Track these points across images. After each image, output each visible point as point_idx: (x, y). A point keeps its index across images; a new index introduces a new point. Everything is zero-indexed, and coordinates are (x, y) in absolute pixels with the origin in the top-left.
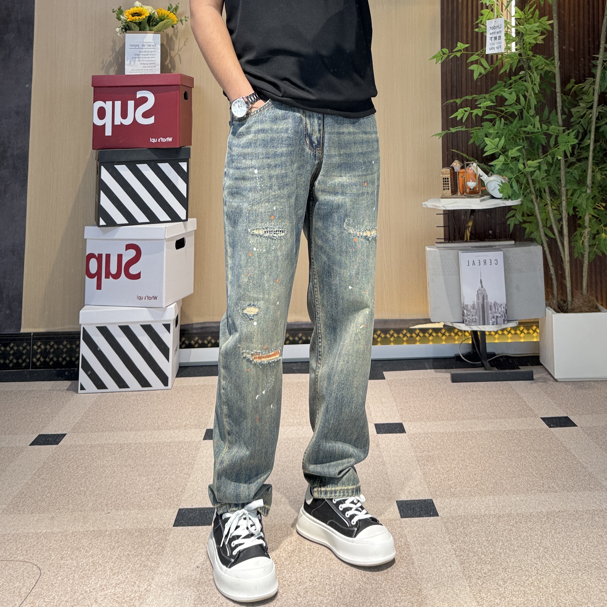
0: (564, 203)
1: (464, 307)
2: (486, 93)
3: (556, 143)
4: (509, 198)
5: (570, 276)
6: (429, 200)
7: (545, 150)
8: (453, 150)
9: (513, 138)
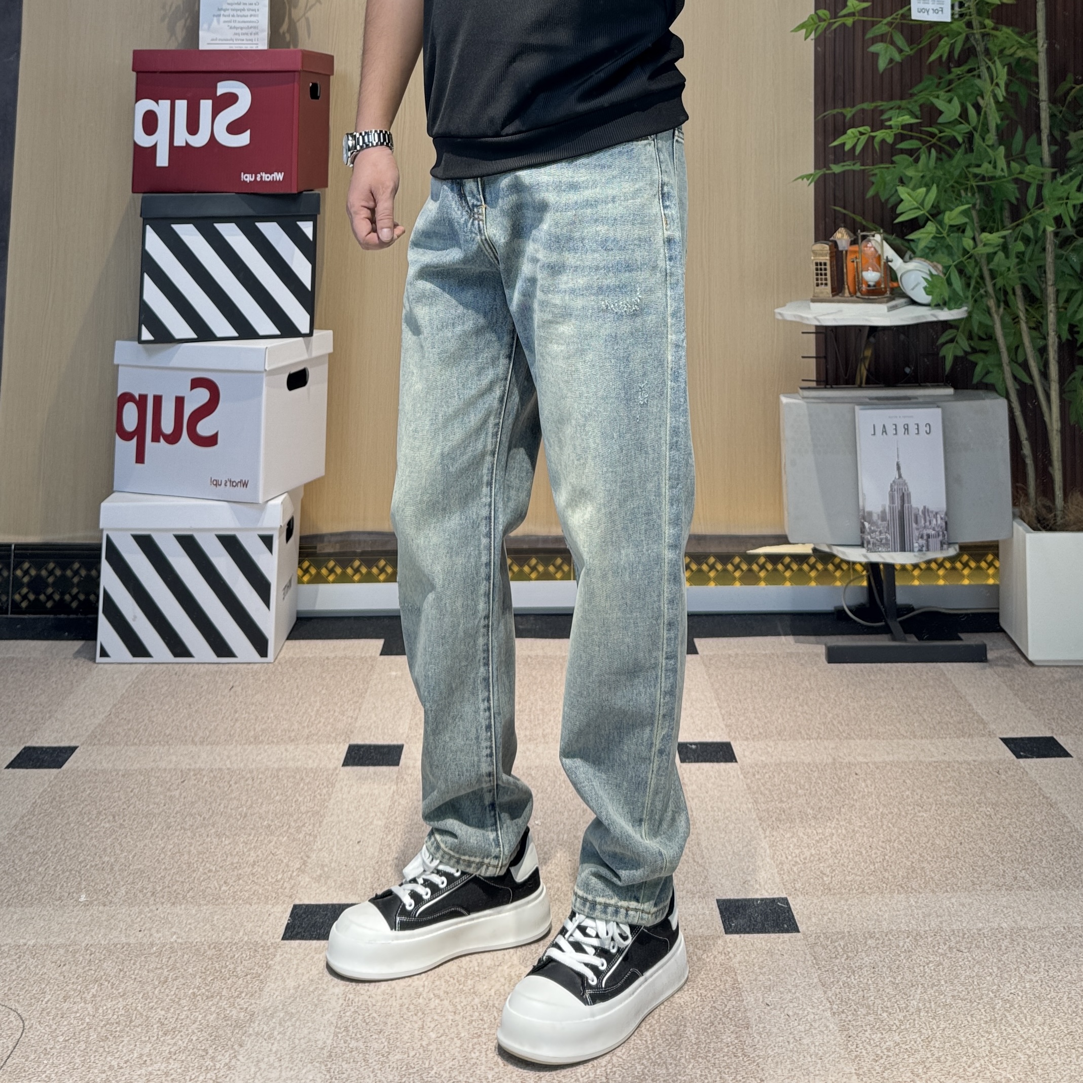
0: (1052, 318)
1: (865, 516)
2: (902, 99)
3: (1039, 199)
4: (945, 304)
5: (1060, 459)
6: (788, 305)
7: (1016, 212)
8: (837, 208)
9: (952, 186)
